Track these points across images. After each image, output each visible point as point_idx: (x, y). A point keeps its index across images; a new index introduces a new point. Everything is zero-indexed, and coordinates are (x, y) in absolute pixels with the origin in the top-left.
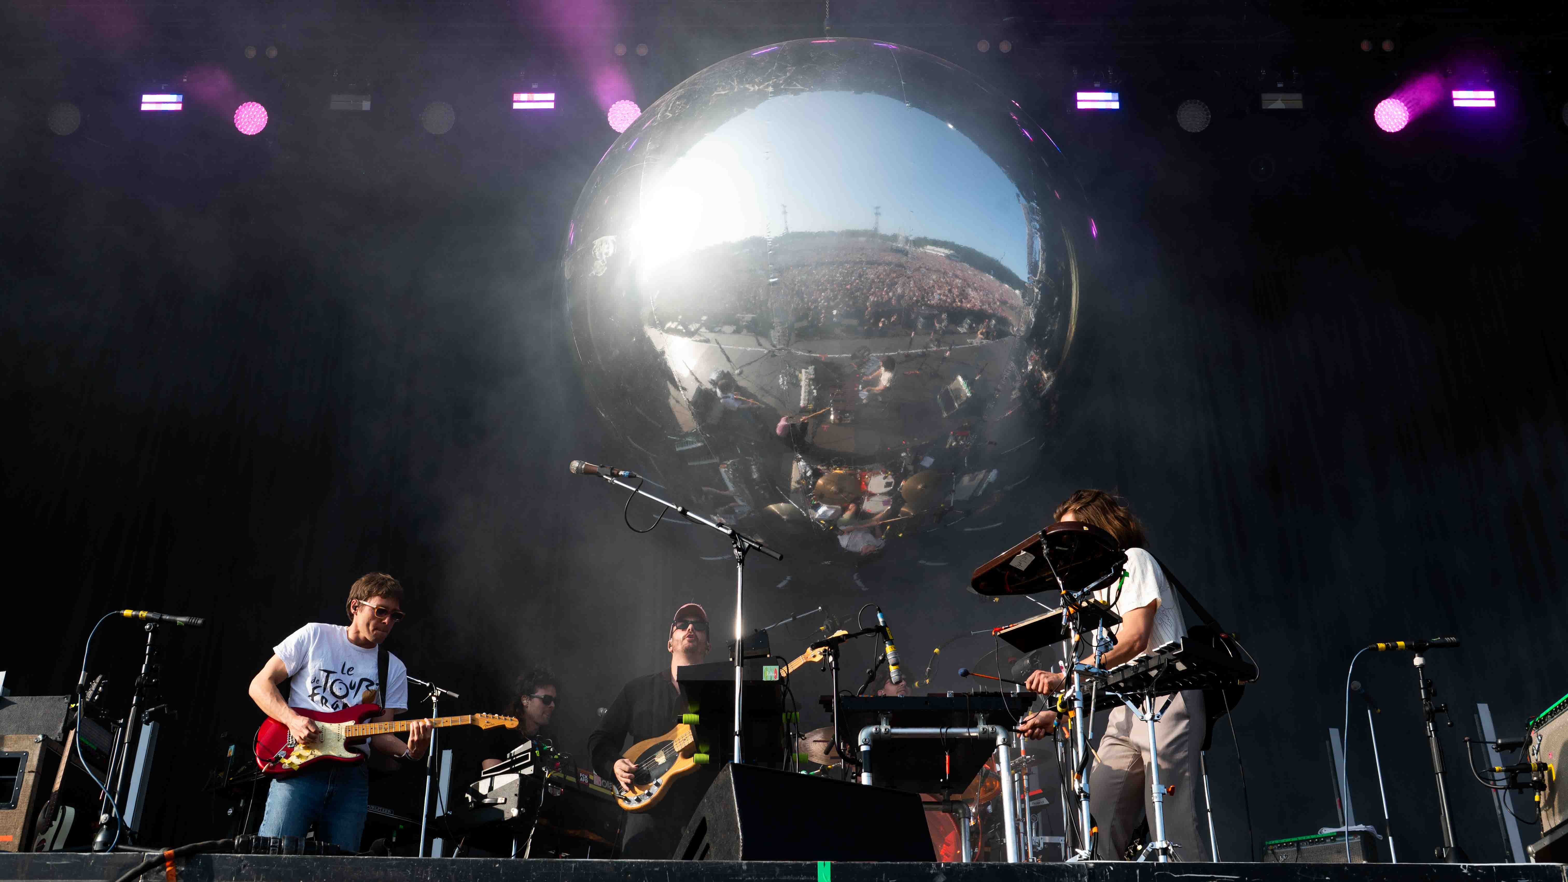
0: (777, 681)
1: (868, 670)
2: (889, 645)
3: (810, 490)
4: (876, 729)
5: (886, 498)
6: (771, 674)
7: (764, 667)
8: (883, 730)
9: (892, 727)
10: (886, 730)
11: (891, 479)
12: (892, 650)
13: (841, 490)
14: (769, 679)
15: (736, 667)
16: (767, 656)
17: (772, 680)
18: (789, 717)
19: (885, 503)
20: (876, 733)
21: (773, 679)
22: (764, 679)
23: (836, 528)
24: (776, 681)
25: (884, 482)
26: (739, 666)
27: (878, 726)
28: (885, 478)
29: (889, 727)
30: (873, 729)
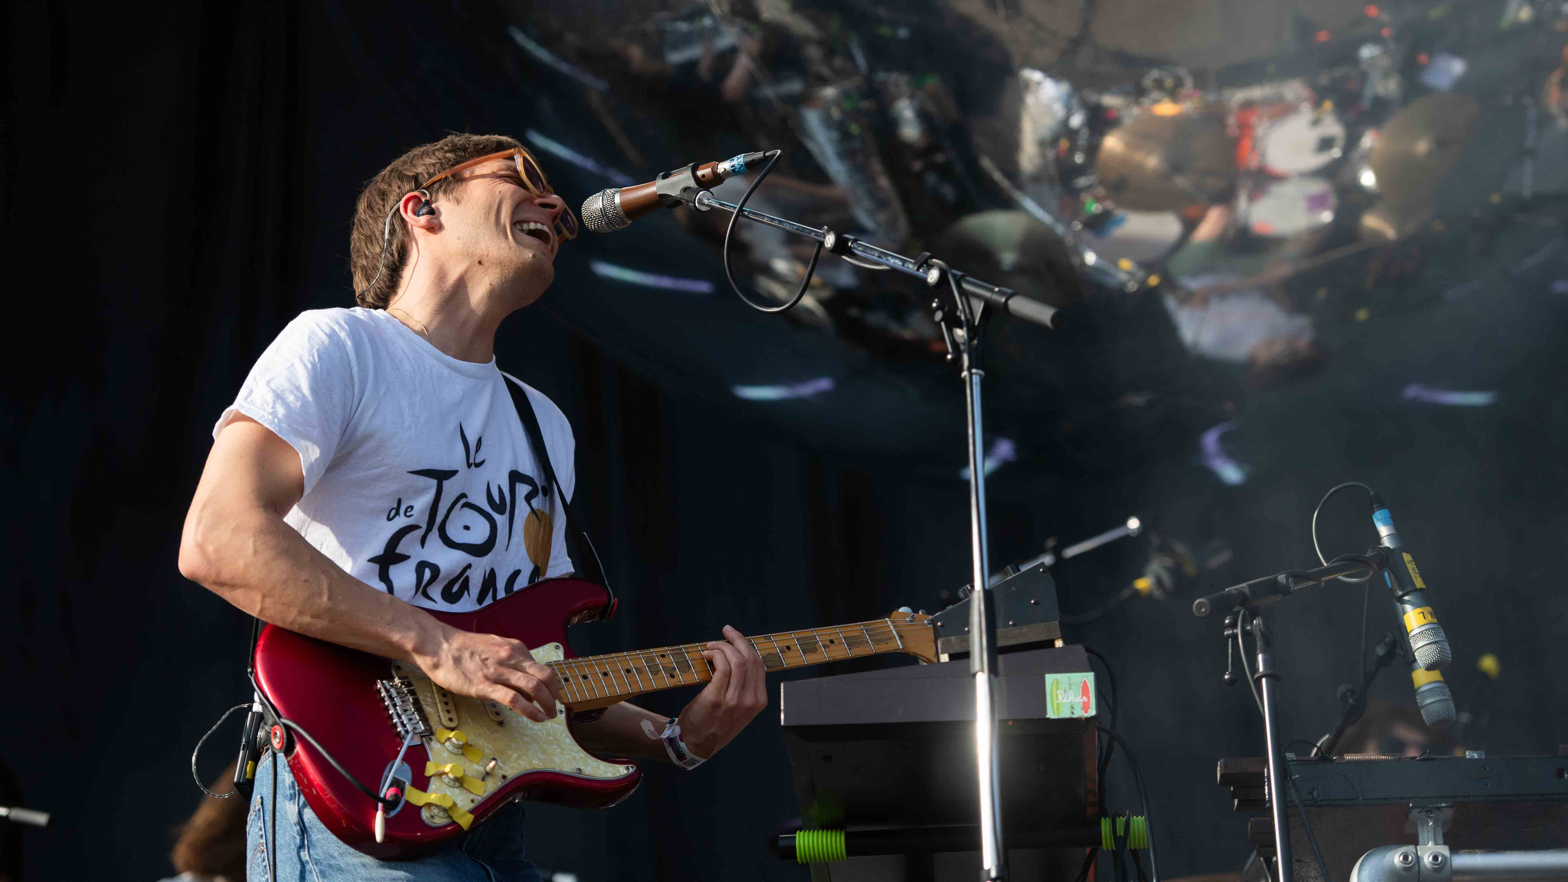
0: (1092, 718)
1: (1342, 689)
2: (1415, 606)
3: (1080, 171)
4: (1406, 858)
5: (1318, 187)
6: (1071, 698)
7: (1050, 678)
8: (1427, 860)
9: (1455, 849)
10: (1435, 858)
11: (1333, 128)
12: (1424, 622)
13: (1176, 167)
14: (1065, 714)
15: (974, 675)
16: (1053, 645)
17: (1075, 716)
18: (1120, 832)
19: (1316, 203)
20: (1405, 869)
21: (1079, 713)
22: (1051, 714)
23: (1169, 283)
24: (1087, 719)
25: (1312, 136)
26: (983, 671)
27: (1410, 849)
28: (1316, 123)
29: (1444, 850)
30: (1395, 858)
